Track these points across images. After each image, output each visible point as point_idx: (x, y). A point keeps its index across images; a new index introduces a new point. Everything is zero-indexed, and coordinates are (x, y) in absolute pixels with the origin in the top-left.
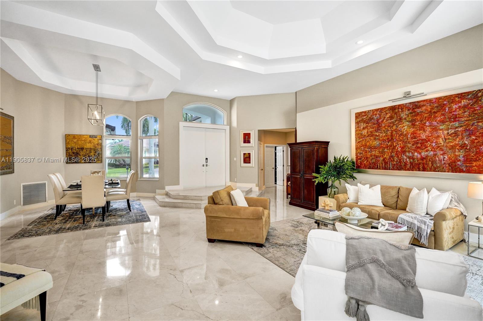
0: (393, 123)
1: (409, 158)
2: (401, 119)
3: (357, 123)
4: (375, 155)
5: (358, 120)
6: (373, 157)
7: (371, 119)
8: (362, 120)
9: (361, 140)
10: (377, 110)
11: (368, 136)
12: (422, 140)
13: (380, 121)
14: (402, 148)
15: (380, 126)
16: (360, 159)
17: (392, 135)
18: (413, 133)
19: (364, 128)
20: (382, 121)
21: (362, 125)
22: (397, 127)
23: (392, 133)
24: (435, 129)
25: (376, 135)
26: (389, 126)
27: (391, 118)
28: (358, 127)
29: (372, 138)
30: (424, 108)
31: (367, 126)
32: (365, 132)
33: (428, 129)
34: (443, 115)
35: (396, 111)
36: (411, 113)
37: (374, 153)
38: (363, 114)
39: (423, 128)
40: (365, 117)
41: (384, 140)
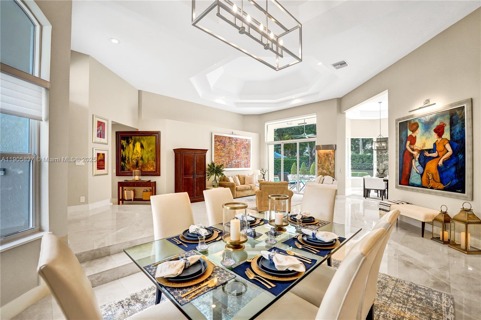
0: (229, 145)
1: (234, 162)
2: (232, 144)
3: (215, 141)
4: (223, 161)
5: (216, 139)
6: (222, 162)
7: (221, 141)
8: (218, 140)
9: (217, 151)
10: (224, 137)
11: (220, 150)
12: (238, 154)
13: (225, 143)
14: (232, 157)
15: (225, 146)
16: (216, 163)
17: (229, 151)
18: (236, 151)
19: (218, 145)
20: (226, 143)
21: (218, 143)
22: (231, 147)
23: (229, 150)
24: (241, 151)
25: (223, 150)
26: (228, 146)
27: (229, 142)
28: (216, 144)
29: (222, 151)
30: (238, 141)
31: (220, 144)
32: (218, 147)
33: (239, 150)
34: (243, 145)
35: (231, 140)
36: (235, 142)
37: (222, 159)
38: (218, 137)
39: (238, 150)
40: (219, 139)
41: (226, 153)
